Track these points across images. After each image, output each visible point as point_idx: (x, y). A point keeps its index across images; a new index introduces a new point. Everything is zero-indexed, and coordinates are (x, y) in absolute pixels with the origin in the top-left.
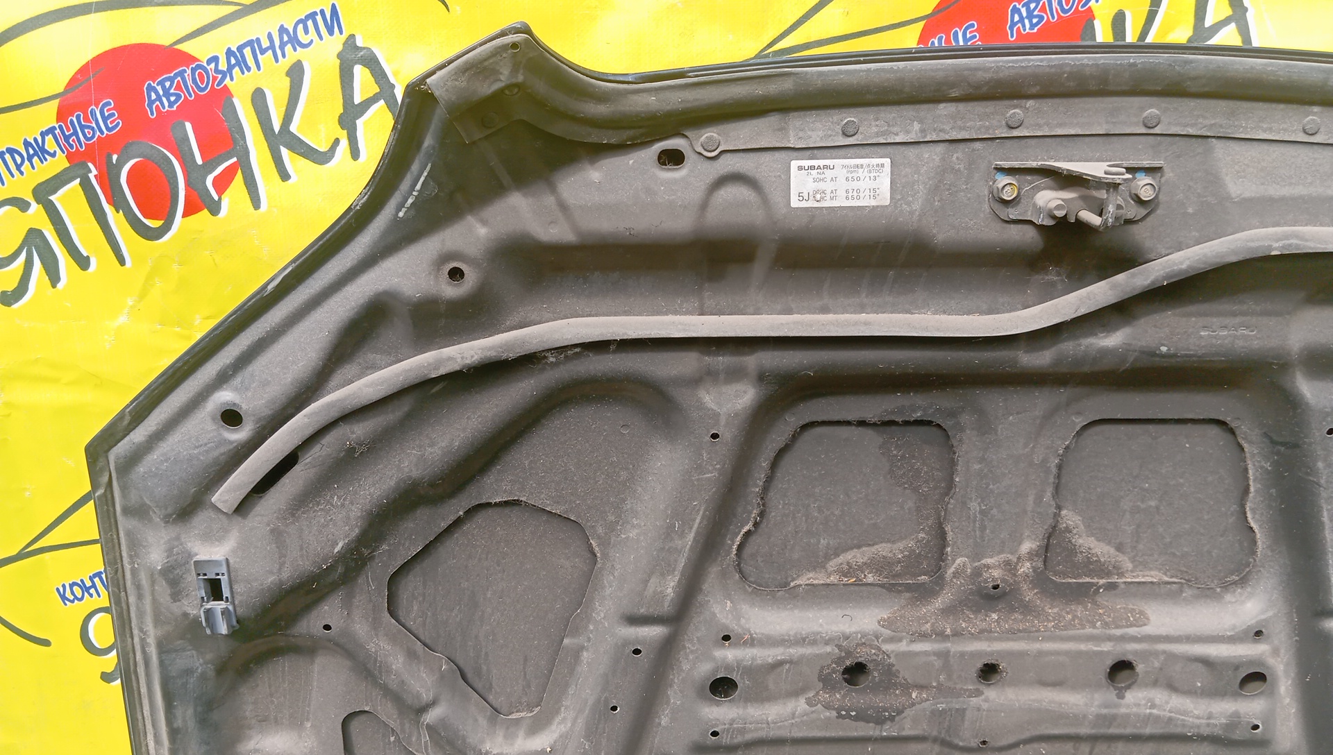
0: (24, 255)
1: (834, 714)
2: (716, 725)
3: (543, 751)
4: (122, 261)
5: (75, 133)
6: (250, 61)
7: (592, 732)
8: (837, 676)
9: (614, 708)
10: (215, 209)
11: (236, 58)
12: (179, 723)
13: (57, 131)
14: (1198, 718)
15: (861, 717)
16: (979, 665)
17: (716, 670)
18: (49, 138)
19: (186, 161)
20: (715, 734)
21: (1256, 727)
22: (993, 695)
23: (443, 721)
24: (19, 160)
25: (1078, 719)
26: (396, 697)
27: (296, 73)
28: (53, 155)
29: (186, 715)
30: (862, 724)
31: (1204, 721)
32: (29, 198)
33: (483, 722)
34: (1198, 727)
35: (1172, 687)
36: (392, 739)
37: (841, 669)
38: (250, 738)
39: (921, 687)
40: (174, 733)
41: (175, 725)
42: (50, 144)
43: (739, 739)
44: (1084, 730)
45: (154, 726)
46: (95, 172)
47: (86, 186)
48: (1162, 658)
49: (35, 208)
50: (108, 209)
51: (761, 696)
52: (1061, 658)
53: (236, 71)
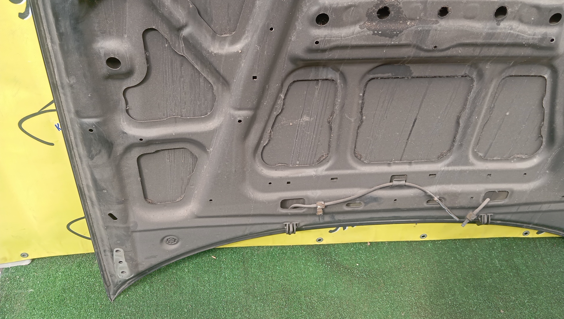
1: (372, 32)
2: (318, 38)
3: (238, 52)
7: (261, 41)
8: (375, 14)
9: (271, 29)
12: (63, 30)
14: (529, 35)
15: (384, 34)
16: (440, 8)
17: (320, 10)
20: (317, 43)
21: (552, 40)
22: (444, 23)
23: (190, 35)
25: (477, 35)
26: (167, 20)
29: (66, 25)
30: (383, 38)
31: (531, 37)
33: (209, 38)
34: (529, 39)
35: (521, 21)
36: (166, 45)
37: (377, 10)
38: (98, 42)
39: (412, 19)
40: (61, 35)
41: (61, 31)
43: (328, 46)
44: (480, 41)
45: (50, 33)
48: (519, 5)
51: (340, 24)
52: (476, 5)
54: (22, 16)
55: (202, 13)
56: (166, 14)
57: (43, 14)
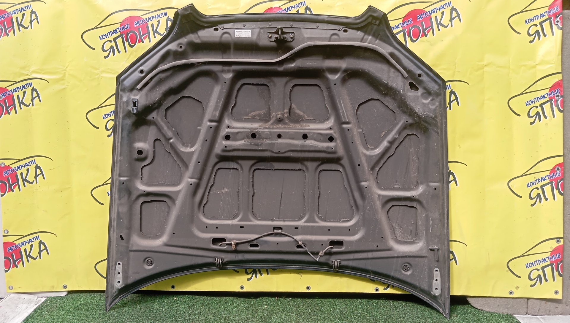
0: (110, 50)
1: (249, 143)
2: (226, 145)
3: (192, 151)
4: (126, 52)
5: (122, 29)
6: (152, 20)
7: (202, 146)
8: (250, 136)
9: (206, 140)
10: (143, 42)
11: (150, 19)
12: (123, 135)
13: (119, 28)
14: (321, 146)
15: (255, 144)
16: (277, 134)
17: (226, 133)
18: (118, 29)
19: (140, 34)
20: (226, 147)
21: (332, 149)
22: (280, 141)
23: (173, 142)
24: (112, 33)
25: (297, 146)
26: (164, 136)
27: (159, 22)
28: (118, 32)
29: (125, 133)
30: (255, 146)
31: (322, 147)
32: (112, 40)
33: (181, 145)
34: (321, 148)
35: (315, 140)
36: (163, 147)
37: (251, 134)
38: (136, 143)
39: (266, 139)
40: (122, 138)
41: (123, 136)
42: (118, 30)
43: (230, 149)
44: (299, 149)
45: (118, 138)
46: (124, 35)
47: (123, 38)
48: (312, 133)
49: (113, 42)
50: (125, 42)
51: (236, 140)
52: (293, 133)
53: (149, 21)
54: (109, 136)
55: (179, 135)
56: (164, 133)
57: (117, 131)
